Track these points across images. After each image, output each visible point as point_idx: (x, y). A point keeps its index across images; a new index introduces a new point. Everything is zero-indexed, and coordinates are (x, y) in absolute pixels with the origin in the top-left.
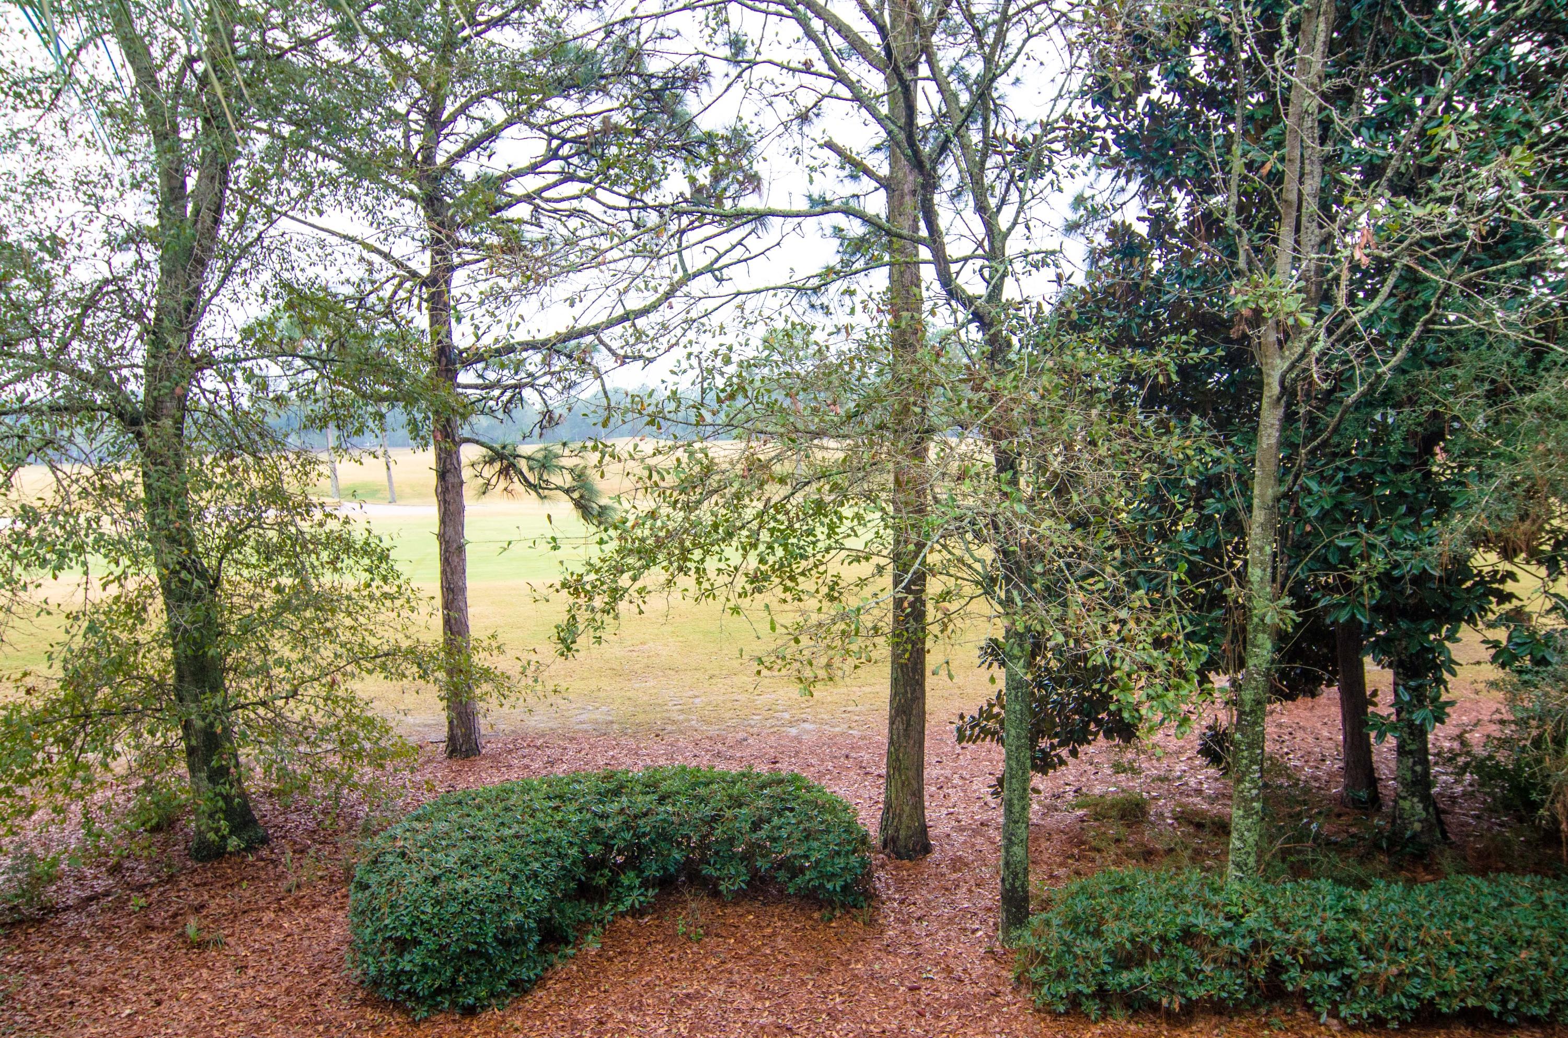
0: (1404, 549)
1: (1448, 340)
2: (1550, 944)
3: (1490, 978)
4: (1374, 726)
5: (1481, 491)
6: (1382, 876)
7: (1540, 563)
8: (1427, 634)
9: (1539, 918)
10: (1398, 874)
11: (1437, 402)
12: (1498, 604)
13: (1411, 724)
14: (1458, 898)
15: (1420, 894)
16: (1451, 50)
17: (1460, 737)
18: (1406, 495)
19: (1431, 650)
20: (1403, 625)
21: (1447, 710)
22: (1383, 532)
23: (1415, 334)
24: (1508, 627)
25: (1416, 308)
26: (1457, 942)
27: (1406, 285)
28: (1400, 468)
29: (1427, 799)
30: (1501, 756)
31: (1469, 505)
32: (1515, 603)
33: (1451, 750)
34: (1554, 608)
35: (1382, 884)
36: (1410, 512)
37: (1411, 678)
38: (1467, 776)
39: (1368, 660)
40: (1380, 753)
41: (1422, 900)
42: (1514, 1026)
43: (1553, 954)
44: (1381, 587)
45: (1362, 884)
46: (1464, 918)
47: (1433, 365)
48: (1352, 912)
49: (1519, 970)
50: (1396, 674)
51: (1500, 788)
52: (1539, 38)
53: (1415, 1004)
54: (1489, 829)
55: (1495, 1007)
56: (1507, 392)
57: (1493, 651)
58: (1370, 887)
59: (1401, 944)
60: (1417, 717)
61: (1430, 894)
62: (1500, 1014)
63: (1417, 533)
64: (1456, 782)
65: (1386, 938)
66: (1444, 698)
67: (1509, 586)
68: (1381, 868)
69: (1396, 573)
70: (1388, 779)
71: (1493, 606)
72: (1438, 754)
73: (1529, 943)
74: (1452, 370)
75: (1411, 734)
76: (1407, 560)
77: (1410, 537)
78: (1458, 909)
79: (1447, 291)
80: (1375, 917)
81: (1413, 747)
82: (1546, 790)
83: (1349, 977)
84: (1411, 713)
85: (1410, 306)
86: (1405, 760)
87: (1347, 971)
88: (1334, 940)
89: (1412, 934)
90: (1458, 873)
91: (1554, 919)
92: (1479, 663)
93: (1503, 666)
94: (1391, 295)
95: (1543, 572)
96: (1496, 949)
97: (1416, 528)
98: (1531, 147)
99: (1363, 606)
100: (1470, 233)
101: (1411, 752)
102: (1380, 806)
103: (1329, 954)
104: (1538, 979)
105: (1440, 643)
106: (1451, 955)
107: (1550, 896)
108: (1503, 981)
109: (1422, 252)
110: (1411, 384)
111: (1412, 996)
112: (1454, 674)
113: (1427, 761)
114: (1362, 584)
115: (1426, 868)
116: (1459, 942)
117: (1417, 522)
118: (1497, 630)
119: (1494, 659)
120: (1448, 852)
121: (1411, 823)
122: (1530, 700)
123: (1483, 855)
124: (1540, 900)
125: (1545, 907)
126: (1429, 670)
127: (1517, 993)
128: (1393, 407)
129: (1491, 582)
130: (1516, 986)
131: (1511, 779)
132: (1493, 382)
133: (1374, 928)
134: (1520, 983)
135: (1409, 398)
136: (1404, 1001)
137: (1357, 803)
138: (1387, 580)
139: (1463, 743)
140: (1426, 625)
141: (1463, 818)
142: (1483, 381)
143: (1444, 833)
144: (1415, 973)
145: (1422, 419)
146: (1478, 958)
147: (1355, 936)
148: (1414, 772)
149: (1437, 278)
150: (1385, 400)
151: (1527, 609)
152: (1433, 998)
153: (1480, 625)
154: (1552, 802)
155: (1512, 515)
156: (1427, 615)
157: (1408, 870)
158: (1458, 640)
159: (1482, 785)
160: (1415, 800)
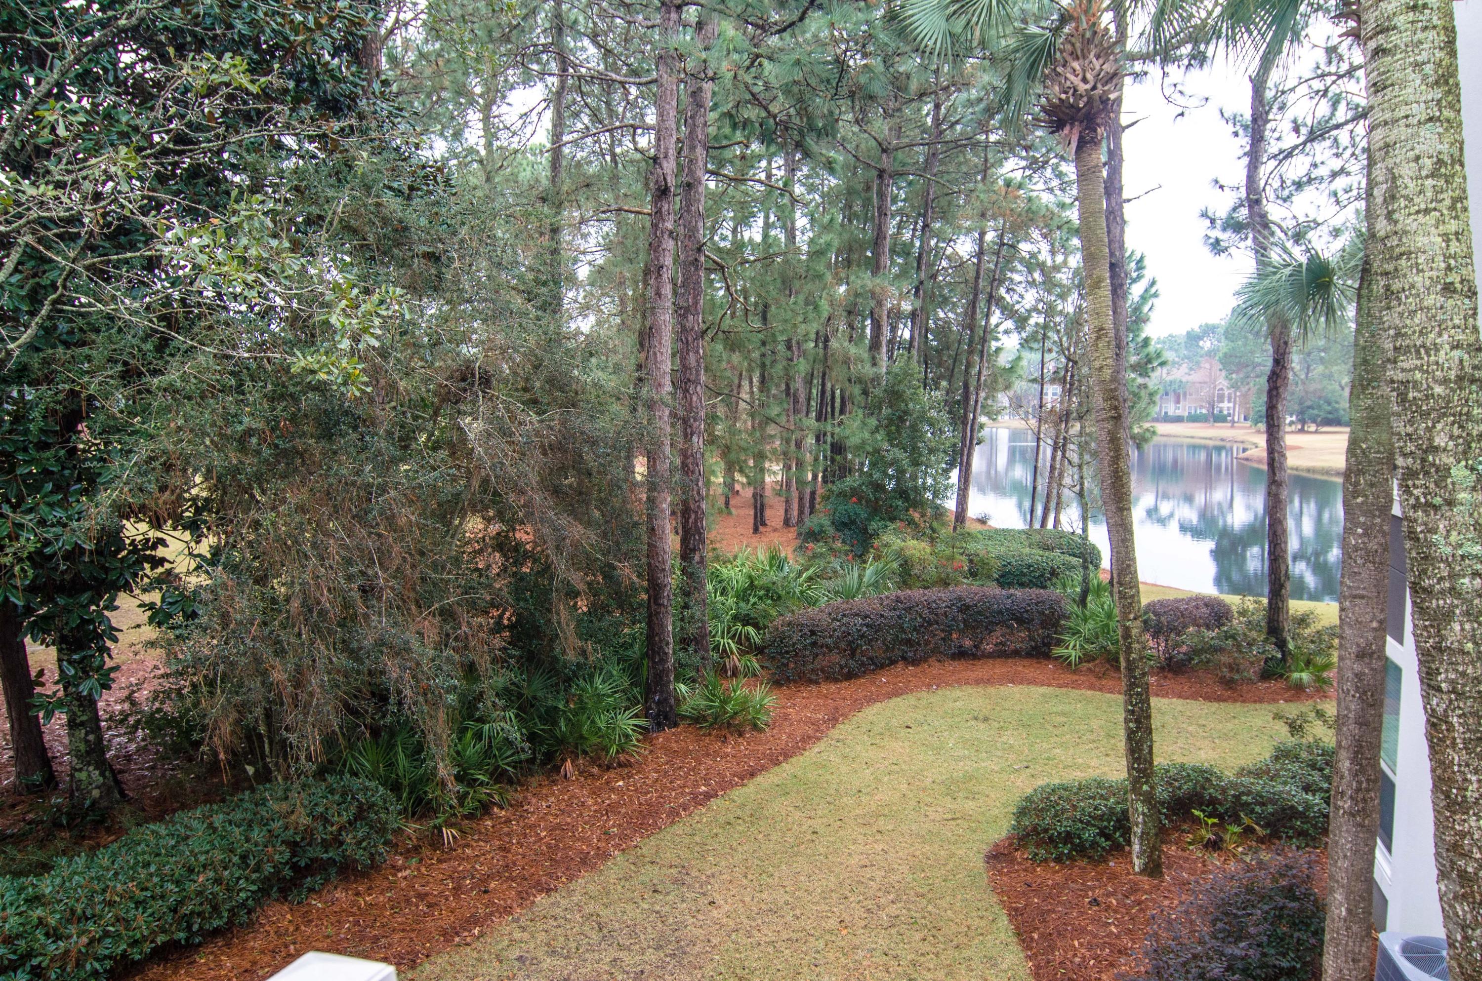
0: (53, 525)
1: (80, 321)
2: (222, 861)
3: (175, 911)
4: (40, 707)
5: (122, 465)
6: (64, 853)
7: (185, 528)
8: (88, 606)
9: (211, 842)
10: (80, 845)
11: (74, 381)
12: (152, 569)
13: (79, 697)
14: (139, 849)
15: (103, 858)
16: (58, 39)
17: (129, 698)
18: (52, 473)
19: (91, 621)
20: (61, 601)
21: (112, 675)
22: (30, 511)
23: (43, 312)
24: (161, 589)
25: (45, 287)
26: (142, 890)
27: (33, 263)
28: (43, 446)
29: (103, 765)
30: (167, 707)
31: (111, 481)
32: (167, 566)
33: (122, 712)
34: (198, 568)
35: (63, 861)
36: (57, 489)
37: (75, 652)
38: (140, 733)
39: (28, 640)
40: (52, 731)
41: (106, 862)
42: (200, 945)
43: (225, 868)
44: (34, 565)
45: (45, 868)
46: (147, 865)
47: (67, 345)
48: (35, 900)
49: (199, 893)
50: (60, 650)
51: (169, 736)
52: (144, 52)
53: (108, 964)
54: (163, 776)
55: (182, 935)
56: (140, 374)
57: (149, 613)
58: (52, 868)
59: (89, 912)
60: (84, 689)
61: (114, 854)
62: (187, 939)
63: (66, 510)
64: (130, 740)
65: (73, 911)
66: (109, 663)
67: (161, 552)
68: (61, 845)
69: (48, 551)
70: (63, 755)
71: (148, 571)
72: (110, 719)
73: (204, 866)
74: (86, 350)
75: (80, 706)
76: (57, 538)
77: (59, 513)
78: (140, 858)
79: (72, 273)
80: (59, 897)
81: (84, 718)
82: (204, 729)
83: (39, 966)
84: (79, 685)
85: (38, 284)
86: (77, 733)
87: (35, 962)
88: (18, 936)
89: (98, 898)
90: (139, 825)
91: (223, 838)
92: (139, 626)
93: (159, 624)
94: (16, 270)
95: (187, 536)
96: (177, 883)
97: (64, 504)
98: (139, 150)
99: (16, 587)
100: (86, 220)
101: (82, 724)
102: (57, 784)
103: (14, 953)
104: (215, 895)
105: (99, 613)
106: (138, 903)
107: (218, 820)
108: (186, 910)
109: (43, 232)
110: (46, 362)
111: (106, 957)
112: (115, 640)
113: (99, 728)
114: (13, 566)
115: (108, 831)
116: (145, 889)
117: (65, 498)
118: (153, 594)
119: (151, 620)
120: (127, 808)
121: (89, 792)
122: (184, 652)
123: (159, 802)
124: (211, 826)
125: (215, 830)
126: (91, 641)
127: (199, 914)
128: (30, 384)
129: (144, 550)
130: (198, 909)
131: (178, 726)
132: (125, 364)
133: (60, 907)
134: (201, 904)
135: (47, 377)
136: (97, 965)
137: (32, 789)
138: (39, 559)
139: (133, 703)
140: (84, 598)
141: (139, 773)
142: (116, 362)
143: (122, 793)
144: (106, 934)
145: (61, 397)
146: (162, 897)
147: (41, 922)
148: (87, 741)
149: (59, 259)
150: (20, 377)
151: (177, 571)
152: (125, 951)
153: (137, 592)
154: (211, 738)
155: (153, 487)
156: (86, 587)
157: (90, 838)
158: (116, 608)
159: (153, 738)
160: (91, 768)
